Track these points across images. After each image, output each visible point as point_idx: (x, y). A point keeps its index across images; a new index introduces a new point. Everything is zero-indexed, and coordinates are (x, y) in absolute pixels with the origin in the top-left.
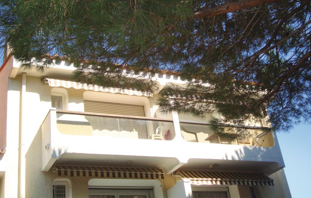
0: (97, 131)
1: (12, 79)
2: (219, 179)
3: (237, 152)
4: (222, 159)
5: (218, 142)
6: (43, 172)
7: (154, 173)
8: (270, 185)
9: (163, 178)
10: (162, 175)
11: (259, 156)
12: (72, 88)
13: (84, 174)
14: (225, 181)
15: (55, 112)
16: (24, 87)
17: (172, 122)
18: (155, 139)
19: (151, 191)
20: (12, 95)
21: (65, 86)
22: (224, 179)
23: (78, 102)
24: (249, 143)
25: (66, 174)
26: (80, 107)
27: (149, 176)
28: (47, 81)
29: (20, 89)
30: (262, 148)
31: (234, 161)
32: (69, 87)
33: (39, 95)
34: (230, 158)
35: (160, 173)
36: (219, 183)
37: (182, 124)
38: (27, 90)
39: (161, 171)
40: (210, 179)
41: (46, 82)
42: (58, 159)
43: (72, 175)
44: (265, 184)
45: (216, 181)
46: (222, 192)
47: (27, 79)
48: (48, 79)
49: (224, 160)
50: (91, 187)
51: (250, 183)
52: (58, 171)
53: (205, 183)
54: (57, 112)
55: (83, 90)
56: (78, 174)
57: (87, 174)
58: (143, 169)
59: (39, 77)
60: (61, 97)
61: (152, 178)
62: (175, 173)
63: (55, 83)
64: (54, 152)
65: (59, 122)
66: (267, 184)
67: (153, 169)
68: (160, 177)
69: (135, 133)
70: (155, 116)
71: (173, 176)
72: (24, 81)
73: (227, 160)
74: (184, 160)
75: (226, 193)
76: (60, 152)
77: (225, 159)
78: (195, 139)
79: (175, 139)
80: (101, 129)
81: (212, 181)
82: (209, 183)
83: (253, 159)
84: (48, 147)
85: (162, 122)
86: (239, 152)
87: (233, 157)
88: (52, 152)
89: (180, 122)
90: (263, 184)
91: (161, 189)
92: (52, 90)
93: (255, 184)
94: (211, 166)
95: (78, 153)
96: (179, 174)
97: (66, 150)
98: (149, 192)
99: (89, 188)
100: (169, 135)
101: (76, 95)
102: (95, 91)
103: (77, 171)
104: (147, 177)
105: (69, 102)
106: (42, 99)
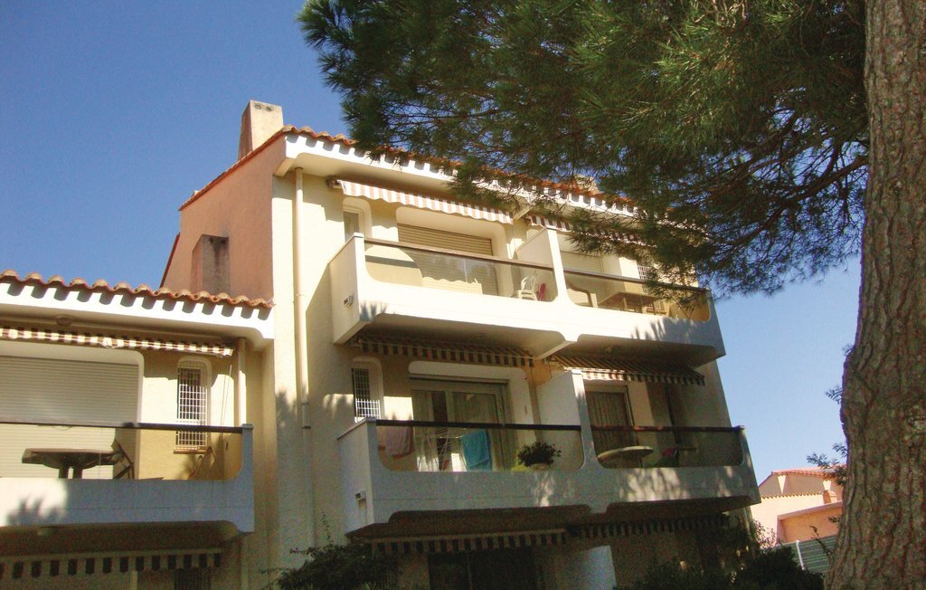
0: (428, 279)
1: (278, 178)
2: (622, 371)
3: (653, 327)
4: (630, 337)
5: (622, 309)
6: (335, 344)
7: (518, 357)
8: (699, 383)
9: (531, 365)
10: (531, 360)
11: (687, 335)
12: (381, 201)
13: (405, 352)
14: (631, 375)
15: (362, 240)
16: (300, 193)
17: (552, 270)
18: (523, 298)
19: (503, 387)
20: (280, 206)
21: (368, 195)
22: (630, 372)
23: (387, 226)
24: (665, 313)
25: (376, 350)
26: (392, 234)
27: (510, 361)
28: (338, 184)
29: (293, 197)
30: (692, 323)
31: (648, 340)
32: (376, 197)
33: (323, 208)
34: (643, 337)
35: (527, 357)
36: (621, 378)
37: (568, 275)
38: (306, 199)
39: (527, 353)
40: (608, 371)
41: (335, 187)
42: (369, 323)
43: (386, 352)
44: (692, 383)
45: (617, 374)
46: (617, 394)
47: (303, 179)
48: (342, 182)
49: (633, 339)
50: (413, 376)
51: (668, 379)
52: (363, 344)
53: (600, 377)
54: (366, 242)
55: (398, 205)
56: (396, 351)
57: (410, 352)
58: (498, 349)
59: (323, 178)
60: (357, 215)
61: (515, 365)
62: (549, 358)
63: (353, 190)
64: (364, 310)
65: (369, 259)
66: (695, 381)
67: (515, 350)
68: (528, 363)
69: (477, 286)
70: (515, 256)
71: (546, 363)
72: (300, 182)
73: (639, 339)
74: (571, 337)
75: (623, 394)
76: (374, 310)
77: (635, 337)
78: (587, 301)
79: (557, 299)
80: (437, 277)
81: (610, 374)
82: (607, 377)
83: (677, 340)
84: (351, 301)
85: (534, 269)
86: (657, 327)
87: (647, 335)
88: (360, 310)
89: (565, 271)
90: (689, 383)
91: (526, 385)
92: (345, 202)
93: (676, 382)
94: (609, 349)
95: (403, 314)
96: (557, 361)
97: (385, 309)
98: (501, 389)
99: (411, 378)
100: (545, 293)
101: (384, 213)
102: (418, 208)
103: (404, 348)
104: (506, 363)
105: (374, 224)
106: (329, 216)
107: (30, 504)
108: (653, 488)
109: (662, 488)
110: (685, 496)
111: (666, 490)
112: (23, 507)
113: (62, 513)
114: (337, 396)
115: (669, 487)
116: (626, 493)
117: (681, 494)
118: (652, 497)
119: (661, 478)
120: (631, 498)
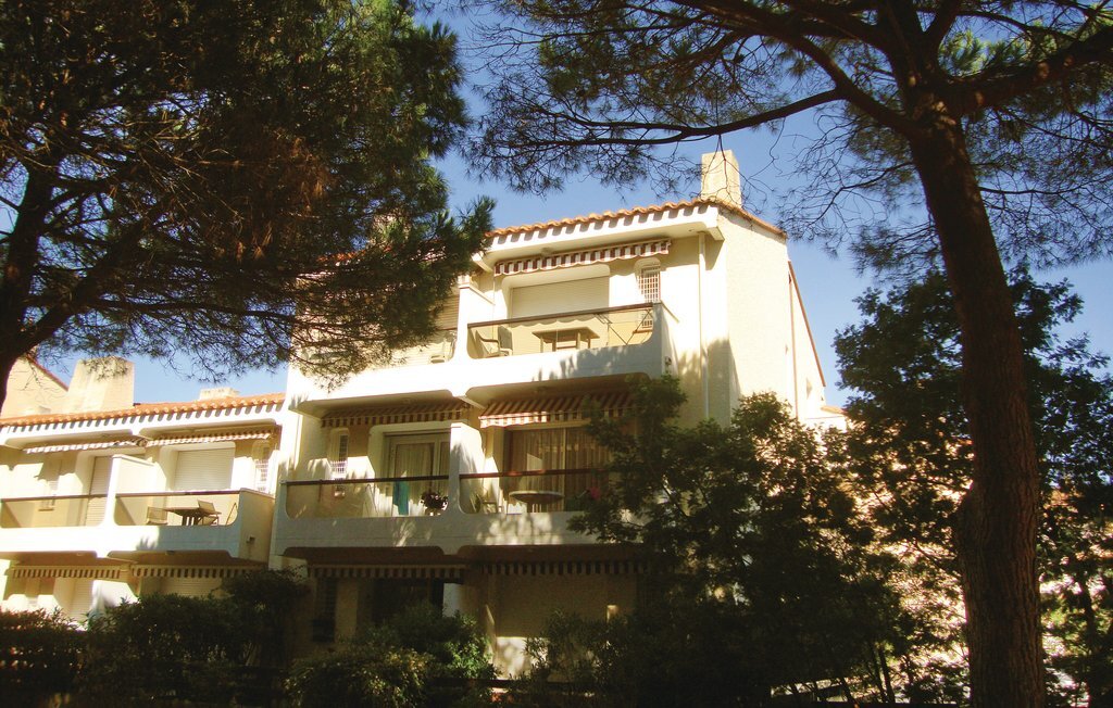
2: (545, 413)
3: (563, 364)
22: (553, 412)
30: (620, 350)
34: (546, 378)
77: (537, 380)
86: (568, 364)
87: (551, 376)
107: (144, 541)
108: (516, 533)
109: (528, 532)
110: (556, 540)
111: (532, 535)
112: (141, 542)
113: (156, 544)
114: (317, 461)
115: (536, 532)
116: (484, 538)
117: (550, 540)
118: (514, 542)
119: (529, 523)
120: (489, 542)
